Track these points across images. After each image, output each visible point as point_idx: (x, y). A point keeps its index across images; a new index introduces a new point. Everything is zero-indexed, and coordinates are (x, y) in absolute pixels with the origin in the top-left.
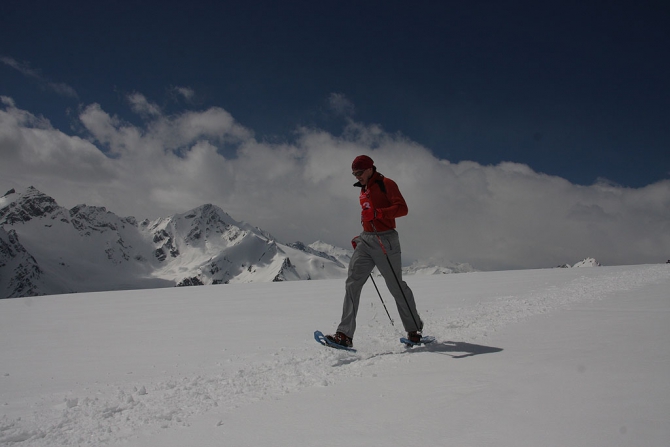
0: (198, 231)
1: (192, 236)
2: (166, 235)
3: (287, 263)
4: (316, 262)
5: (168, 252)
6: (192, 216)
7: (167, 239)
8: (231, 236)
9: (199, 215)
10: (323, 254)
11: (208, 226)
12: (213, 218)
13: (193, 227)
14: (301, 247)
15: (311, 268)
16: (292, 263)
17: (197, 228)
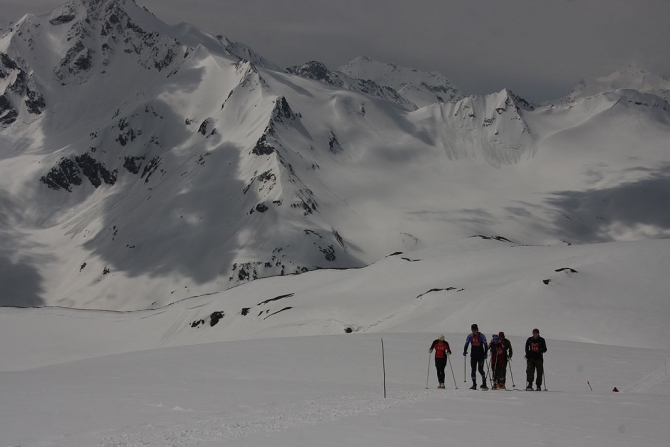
0: (84, 53)
1: (71, 65)
2: (11, 65)
3: (283, 110)
4: (346, 103)
5: (21, 103)
6: (65, 19)
7: (14, 74)
8: (160, 58)
9: (81, 14)
10: (367, 86)
11: (106, 40)
12: (114, 19)
13: (72, 44)
14: (318, 72)
15: (337, 118)
16: (294, 108)
17: (79, 46)
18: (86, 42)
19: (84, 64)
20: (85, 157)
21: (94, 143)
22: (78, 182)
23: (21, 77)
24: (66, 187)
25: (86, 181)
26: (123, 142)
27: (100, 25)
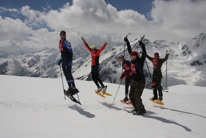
18: (199, 42)
19: (198, 45)
20: (197, 61)
21: (199, 58)
22: (196, 65)
23: (187, 48)
24: (194, 66)
25: (197, 65)
26: (204, 58)
27: (201, 39)
